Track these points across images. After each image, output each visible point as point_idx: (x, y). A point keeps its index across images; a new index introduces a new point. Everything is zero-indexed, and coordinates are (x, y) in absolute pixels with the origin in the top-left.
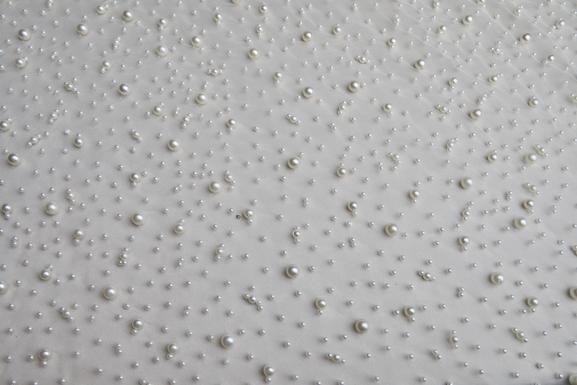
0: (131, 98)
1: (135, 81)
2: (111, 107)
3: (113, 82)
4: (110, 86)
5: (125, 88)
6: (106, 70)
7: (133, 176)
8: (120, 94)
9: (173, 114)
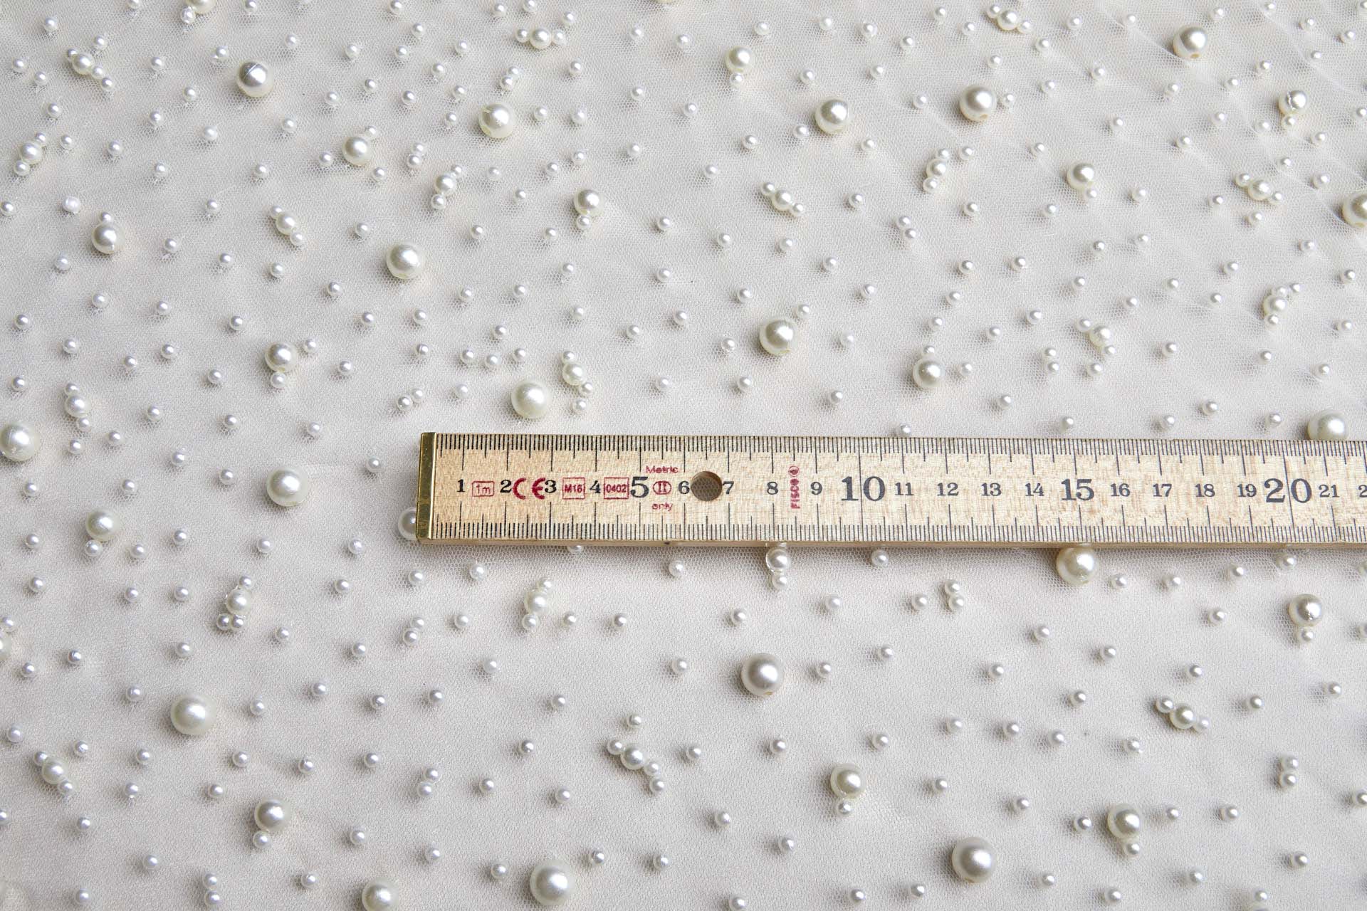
0: (273, 107)
1: (286, 54)
2: (211, 132)
3: (217, 53)
4: (211, 66)
5: (256, 74)
6: (198, 15)
7: (273, 351)
8: (240, 95)
9: (405, 164)
